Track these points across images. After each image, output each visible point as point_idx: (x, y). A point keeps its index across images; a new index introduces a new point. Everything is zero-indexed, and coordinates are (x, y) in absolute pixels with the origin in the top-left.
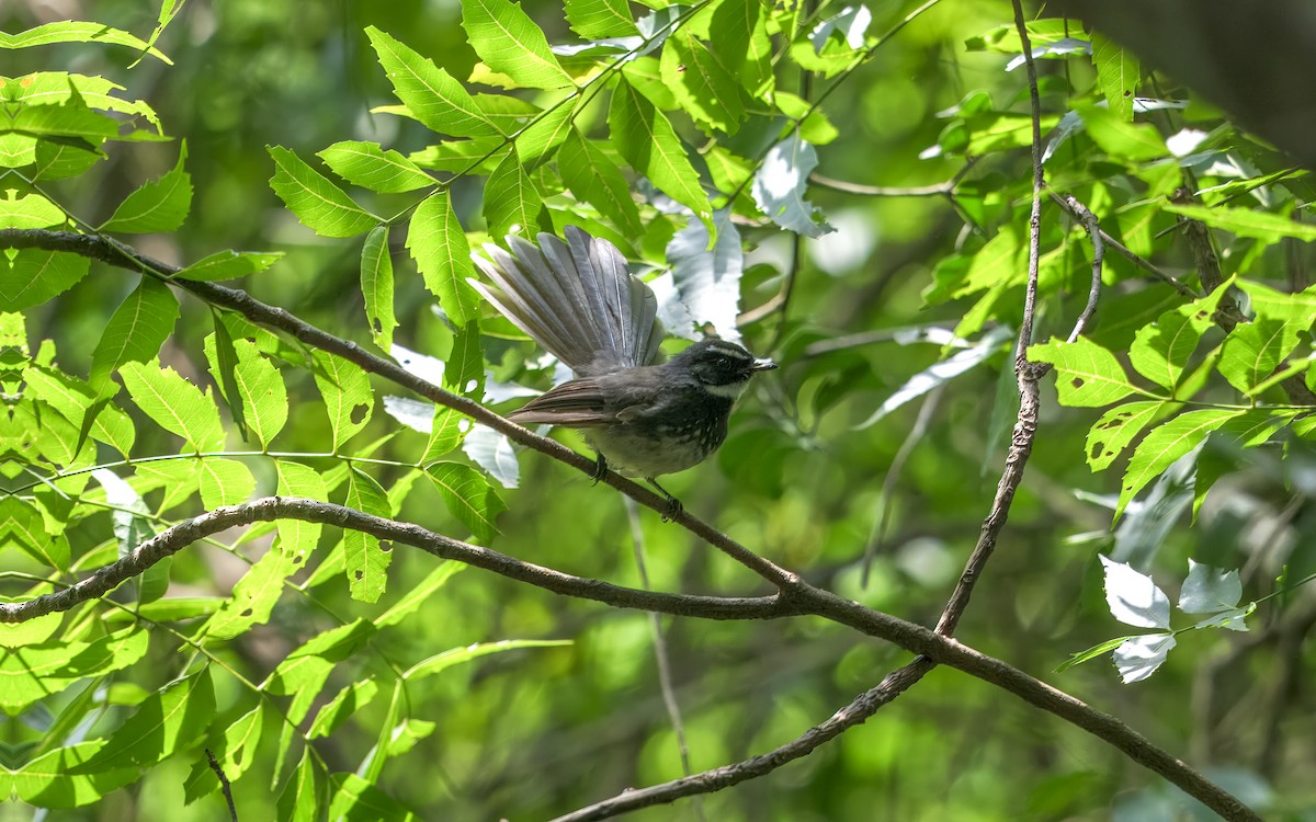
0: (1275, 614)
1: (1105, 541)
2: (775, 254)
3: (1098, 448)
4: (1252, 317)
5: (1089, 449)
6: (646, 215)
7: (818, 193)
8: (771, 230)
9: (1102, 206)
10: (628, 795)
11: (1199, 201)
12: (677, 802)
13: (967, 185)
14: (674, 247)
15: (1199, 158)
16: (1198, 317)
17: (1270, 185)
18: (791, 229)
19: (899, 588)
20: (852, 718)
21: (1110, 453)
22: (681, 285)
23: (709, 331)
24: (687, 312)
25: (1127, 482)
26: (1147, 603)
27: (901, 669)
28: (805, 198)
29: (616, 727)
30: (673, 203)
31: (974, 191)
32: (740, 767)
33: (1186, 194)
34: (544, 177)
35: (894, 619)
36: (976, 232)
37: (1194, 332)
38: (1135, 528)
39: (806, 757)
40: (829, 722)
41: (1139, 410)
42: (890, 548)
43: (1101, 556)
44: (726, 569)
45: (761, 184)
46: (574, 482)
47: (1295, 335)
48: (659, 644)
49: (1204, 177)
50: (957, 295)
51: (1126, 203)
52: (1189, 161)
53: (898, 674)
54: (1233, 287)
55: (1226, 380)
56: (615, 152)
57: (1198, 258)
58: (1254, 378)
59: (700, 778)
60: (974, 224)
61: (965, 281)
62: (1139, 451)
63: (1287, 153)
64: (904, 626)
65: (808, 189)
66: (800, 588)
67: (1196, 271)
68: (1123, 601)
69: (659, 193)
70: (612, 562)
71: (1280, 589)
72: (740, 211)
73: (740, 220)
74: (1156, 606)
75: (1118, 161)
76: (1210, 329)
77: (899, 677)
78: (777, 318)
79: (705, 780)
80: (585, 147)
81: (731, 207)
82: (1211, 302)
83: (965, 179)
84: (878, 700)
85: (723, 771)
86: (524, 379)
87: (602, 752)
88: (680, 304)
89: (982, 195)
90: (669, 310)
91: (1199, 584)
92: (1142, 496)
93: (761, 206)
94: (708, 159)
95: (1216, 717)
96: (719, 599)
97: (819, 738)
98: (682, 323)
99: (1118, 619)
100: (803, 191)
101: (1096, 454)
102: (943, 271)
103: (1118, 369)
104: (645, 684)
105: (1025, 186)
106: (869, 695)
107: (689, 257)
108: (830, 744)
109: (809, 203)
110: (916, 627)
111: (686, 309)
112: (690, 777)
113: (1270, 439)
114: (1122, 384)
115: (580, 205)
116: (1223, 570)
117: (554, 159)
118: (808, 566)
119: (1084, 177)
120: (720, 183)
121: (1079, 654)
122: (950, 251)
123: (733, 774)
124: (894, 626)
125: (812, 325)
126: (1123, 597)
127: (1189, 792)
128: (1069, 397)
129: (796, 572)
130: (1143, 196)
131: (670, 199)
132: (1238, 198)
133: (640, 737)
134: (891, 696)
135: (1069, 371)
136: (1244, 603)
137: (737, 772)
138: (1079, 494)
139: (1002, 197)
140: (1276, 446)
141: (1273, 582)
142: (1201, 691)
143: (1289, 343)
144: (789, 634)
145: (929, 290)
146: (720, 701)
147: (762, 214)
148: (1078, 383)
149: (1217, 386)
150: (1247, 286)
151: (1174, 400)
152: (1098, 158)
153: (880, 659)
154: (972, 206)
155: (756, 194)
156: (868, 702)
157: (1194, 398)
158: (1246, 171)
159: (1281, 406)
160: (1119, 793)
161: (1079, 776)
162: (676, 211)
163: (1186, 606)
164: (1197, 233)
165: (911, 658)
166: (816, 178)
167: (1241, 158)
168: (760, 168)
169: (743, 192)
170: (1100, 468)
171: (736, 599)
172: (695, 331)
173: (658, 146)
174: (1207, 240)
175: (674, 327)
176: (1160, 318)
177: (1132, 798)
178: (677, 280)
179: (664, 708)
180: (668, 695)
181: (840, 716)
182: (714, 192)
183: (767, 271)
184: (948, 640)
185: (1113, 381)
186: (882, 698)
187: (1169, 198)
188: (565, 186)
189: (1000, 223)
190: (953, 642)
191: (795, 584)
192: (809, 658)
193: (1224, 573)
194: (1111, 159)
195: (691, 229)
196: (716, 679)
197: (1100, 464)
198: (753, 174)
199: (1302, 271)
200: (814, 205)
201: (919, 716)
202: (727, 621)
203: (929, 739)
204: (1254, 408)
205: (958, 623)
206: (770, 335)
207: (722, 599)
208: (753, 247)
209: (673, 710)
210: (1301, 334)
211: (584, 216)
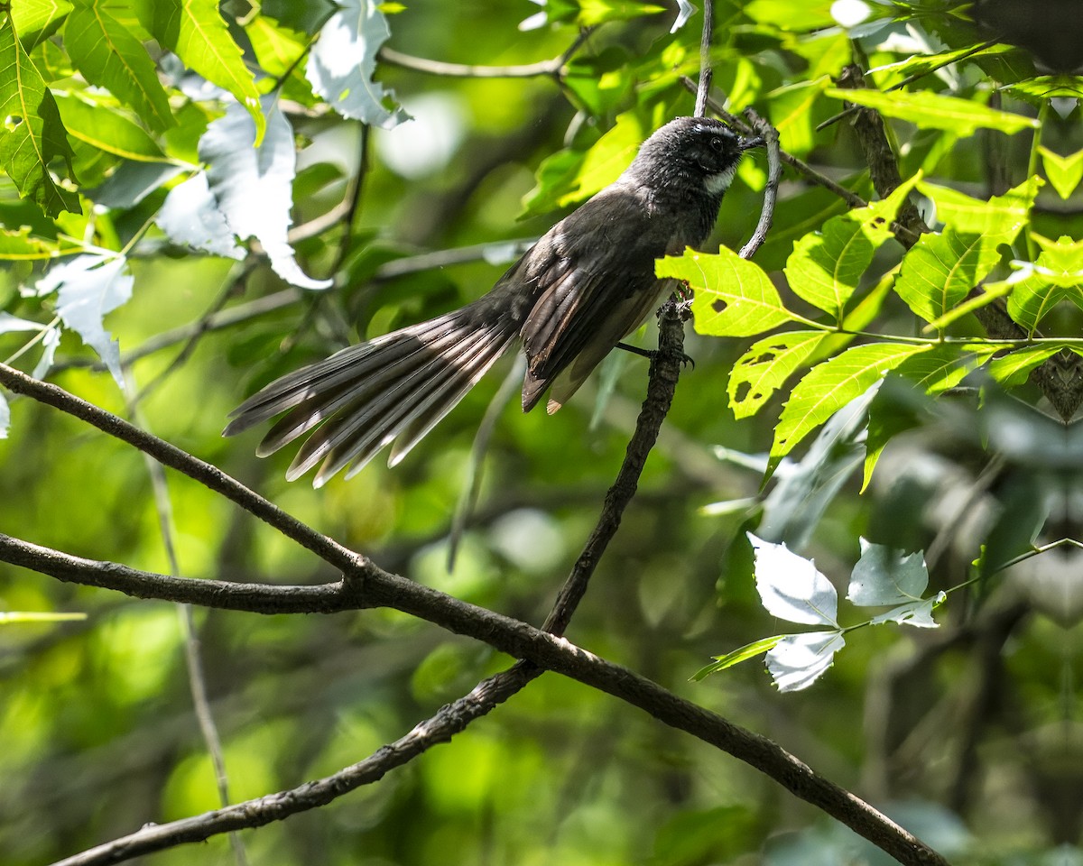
0: (970, 610)
1: (750, 514)
2: (337, 151)
3: (744, 389)
4: (939, 228)
5: (732, 390)
6: (176, 101)
7: (391, 75)
8: (332, 120)
9: (749, 88)
10: (149, 832)
11: (870, 84)
12: (212, 840)
13: (580, 62)
14: (207, 142)
15: (869, 29)
16: (873, 226)
17: (962, 64)
18: (356, 117)
19: (494, 573)
20: (434, 734)
21: (758, 396)
22: (217, 190)
23: (255, 247)
24: (226, 222)
25: (781, 432)
26: (807, 595)
27: (499, 675)
28: (373, 79)
29: (137, 750)
30: (208, 87)
31: (587, 70)
32: (292, 796)
33: (856, 76)
34: (48, 56)
35: (488, 613)
36: (590, 121)
37: (867, 243)
38: (788, 496)
39: (376, 784)
40: (405, 739)
41: (796, 341)
42: (482, 521)
43: (750, 535)
44: (275, 548)
45: (318, 61)
46: (83, 439)
47: (994, 250)
48: (192, 645)
49: (875, 53)
50: (564, 201)
51: (779, 84)
52: (859, 32)
53: (494, 681)
54: (914, 192)
55: (907, 306)
56: (135, 22)
57: (871, 154)
58: (942, 302)
59: (240, 809)
60: (589, 112)
61: (574, 183)
62: (795, 394)
63: (984, 24)
64: (501, 623)
65: (377, 68)
66: (370, 573)
67: (868, 172)
68: (777, 591)
69: (190, 74)
70: (130, 540)
71: (976, 575)
72: (293, 96)
73: (294, 107)
74: (820, 598)
75: (770, 32)
76: (889, 240)
77: (496, 684)
78: (340, 230)
79: (246, 812)
80: (98, 18)
81: (281, 90)
82: (889, 207)
83: (577, 55)
84: (468, 713)
85: (271, 800)
86: (21, 310)
87: (117, 783)
88: (216, 212)
89: (597, 76)
90: (202, 220)
91: (873, 568)
92: (798, 453)
93: (318, 90)
94: (251, 32)
95: (896, 735)
96: (268, 587)
97: (393, 760)
98: (219, 237)
99: (772, 613)
100: (371, 70)
101: (741, 396)
102: (548, 172)
103: (771, 291)
104: (173, 697)
105: (650, 64)
106: (456, 705)
107: (227, 154)
108: (407, 769)
109: (379, 85)
110: (516, 623)
111: (224, 219)
112: (229, 808)
113: (963, 383)
114: (775, 309)
115: (92, 90)
116: (903, 551)
117: (61, 32)
118: (378, 545)
119: (726, 52)
120: (265, 62)
121: (722, 657)
122: (557, 146)
123: (283, 805)
124: (489, 622)
125: (385, 241)
126: (778, 587)
127: (863, 834)
128: (706, 323)
129: (364, 553)
130: (800, 77)
131: (204, 80)
132: (920, 79)
133: (166, 763)
134: (485, 708)
135: (708, 290)
136: (931, 592)
137: (288, 802)
138: (721, 452)
139: (623, 78)
140: (970, 393)
141: (968, 567)
142: (876, 705)
143: (988, 259)
144: (354, 631)
145: (530, 197)
146: (268, 716)
147: (320, 100)
148: (720, 306)
149: (895, 313)
150: (933, 191)
151: (841, 331)
152: (745, 28)
153: (470, 663)
154: (587, 90)
155: (312, 75)
156: (455, 715)
157: (868, 328)
158: (932, 46)
159: (976, 339)
160: (773, 835)
161: (721, 813)
162: (214, 95)
163: (857, 598)
164: (869, 124)
165: (508, 663)
166: (389, 54)
167: (924, 27)
168: (316, 42)
169: (295, 73)
170: (746, 415)
171: (289, 588)
172: (236, 246)
173: (191, 16)
174: (882, 133)
175: (209, 242)
176: (825, 226)
177: (790, 842)
178: (212, 183)
179: (197, 727)
180: (203, 711)
181: (420, 732)
182: (260, 73)
183: (327, 172)
184: (556, 640)
185: (764, 304)
186: (472, 710)
187: (833, 79)
188: (74, 66)
189: (621, 110)
190: (562, 642)
191: (362, 568)
192: (380, 662)
193: (905, 556)
194: (762, 29)
195: (230, 119)
196: (263, 689)
197: (745, 409)
198: (308, 50)
199: (1003, 170)
200: (384, 88)
201: (518, 735)
202: (277, 615)
203: (530, 765)
204: (943, 343)
205: (572, 619)
206: (332, 253)
207: (271, 588)
208: (308, 142)
209: (209, 729)
210: (1003, 249)
211: (93, 103)
